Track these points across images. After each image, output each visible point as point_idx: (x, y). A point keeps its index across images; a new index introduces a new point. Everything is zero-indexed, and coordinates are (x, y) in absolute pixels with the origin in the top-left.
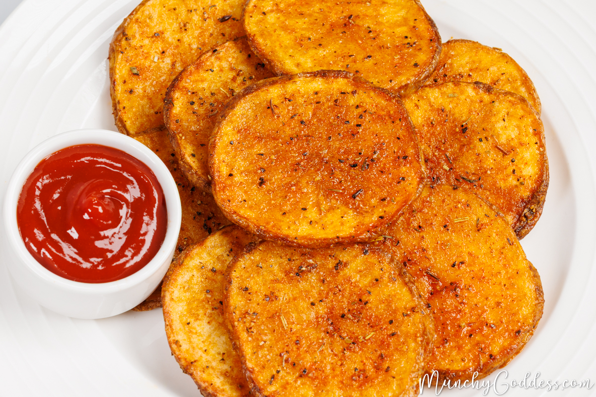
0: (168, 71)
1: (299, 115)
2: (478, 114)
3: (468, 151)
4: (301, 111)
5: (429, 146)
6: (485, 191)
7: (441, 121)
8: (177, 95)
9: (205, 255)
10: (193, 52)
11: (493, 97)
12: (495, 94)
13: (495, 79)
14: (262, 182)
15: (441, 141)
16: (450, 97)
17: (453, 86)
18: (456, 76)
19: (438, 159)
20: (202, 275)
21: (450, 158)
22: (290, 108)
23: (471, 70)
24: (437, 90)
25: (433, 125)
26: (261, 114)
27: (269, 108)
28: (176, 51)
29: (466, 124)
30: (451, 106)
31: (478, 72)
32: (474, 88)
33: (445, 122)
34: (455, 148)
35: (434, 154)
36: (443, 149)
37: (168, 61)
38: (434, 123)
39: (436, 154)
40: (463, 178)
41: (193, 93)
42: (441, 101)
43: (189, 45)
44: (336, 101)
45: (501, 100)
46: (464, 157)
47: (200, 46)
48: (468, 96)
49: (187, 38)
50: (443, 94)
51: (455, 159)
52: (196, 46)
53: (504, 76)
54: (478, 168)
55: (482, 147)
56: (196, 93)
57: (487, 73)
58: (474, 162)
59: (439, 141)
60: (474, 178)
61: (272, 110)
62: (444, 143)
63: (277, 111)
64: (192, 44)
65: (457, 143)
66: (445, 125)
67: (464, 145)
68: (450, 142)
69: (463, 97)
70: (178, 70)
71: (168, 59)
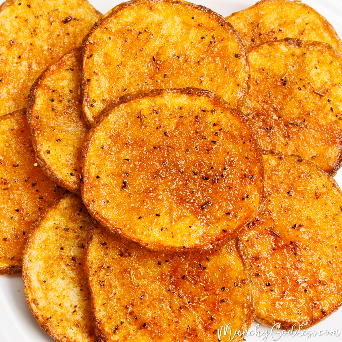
0: (27, 72)
1: (164, 127)
2: (293, 66)
3: (290, 100)
4: (166, 123)
5: (258, 102)
6: (310, 130)
7: (264, 79)
8: (39, 92)
9: (58, 217)
10: (45, 52)
11: (304, 50)
12: (305, 47)
13: (302, 30)
14: (124, 186)
15: (267, 96)
16: (268, 57)
17: (268, 47)
18: (269, 32)
19: (267, 112)
20: (57, 235)
21: (277, 108)
22: (157, 119)
23: (280, 25)
24: (255, 53)
25: (258, 83)
26: (131, 122)
27: (138, 117)
28: (31, 54)
29: (285, 77)
30: (269, 64)
31: (287, 26)
32: (286, 45)
33: (267, 78)
34: (279, 99)
35: (263, 107)
36: (270, 102)
37: (25, 63)
38: (258, 82)
39: (265, 107)
40: (291, 124)
41: (54, 91)
42: (259, 61)
43: (41, 47)
44: (197, 117)
45: (311, 51)
46: (288, 106)
47: (50, 47)
48: (282, 53)
49: (38, 42)
50: (261, 55)
51: (281, 109)
52: (47, 47)
53: (308, 25)
54: (302, 113)
55: (302, 94)
56: (57, 90)
57: (294, 26)
58: (297, 108)
59: (265, 96)
60: (299, 121)
61: (141, 119)
62: (269, 97)
63: (145, 121)
64: (43, 46)
65: (280, 94)
66: (267, 81)
67: (286, 95)
68: (274, 95)
69: (278, 55)
70: (34, 70)
71: (25, 62)
